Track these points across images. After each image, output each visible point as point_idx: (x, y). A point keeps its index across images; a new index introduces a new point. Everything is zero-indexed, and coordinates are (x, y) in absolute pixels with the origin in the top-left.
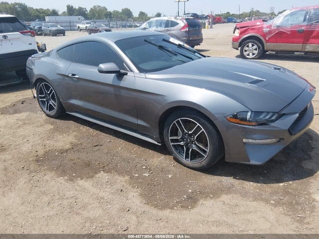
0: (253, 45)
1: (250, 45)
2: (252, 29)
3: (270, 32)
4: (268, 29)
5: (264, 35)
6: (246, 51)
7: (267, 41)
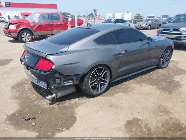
0: (27, 34)
1: (25, 34)
2: (23, 24)
3: (35, 26)
4: (33, 24)
5: (32, 27)
6: (23, 38)
7: (35, 31)
